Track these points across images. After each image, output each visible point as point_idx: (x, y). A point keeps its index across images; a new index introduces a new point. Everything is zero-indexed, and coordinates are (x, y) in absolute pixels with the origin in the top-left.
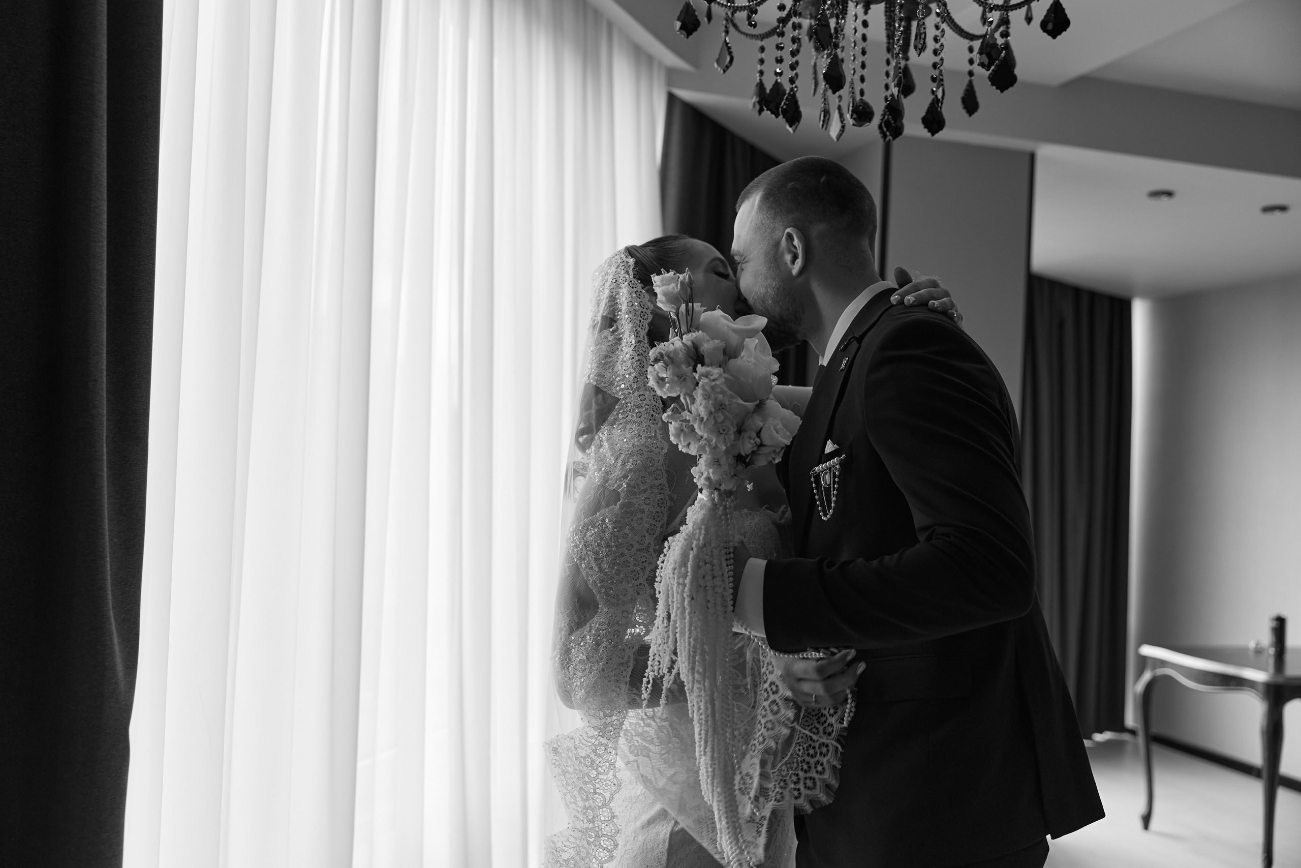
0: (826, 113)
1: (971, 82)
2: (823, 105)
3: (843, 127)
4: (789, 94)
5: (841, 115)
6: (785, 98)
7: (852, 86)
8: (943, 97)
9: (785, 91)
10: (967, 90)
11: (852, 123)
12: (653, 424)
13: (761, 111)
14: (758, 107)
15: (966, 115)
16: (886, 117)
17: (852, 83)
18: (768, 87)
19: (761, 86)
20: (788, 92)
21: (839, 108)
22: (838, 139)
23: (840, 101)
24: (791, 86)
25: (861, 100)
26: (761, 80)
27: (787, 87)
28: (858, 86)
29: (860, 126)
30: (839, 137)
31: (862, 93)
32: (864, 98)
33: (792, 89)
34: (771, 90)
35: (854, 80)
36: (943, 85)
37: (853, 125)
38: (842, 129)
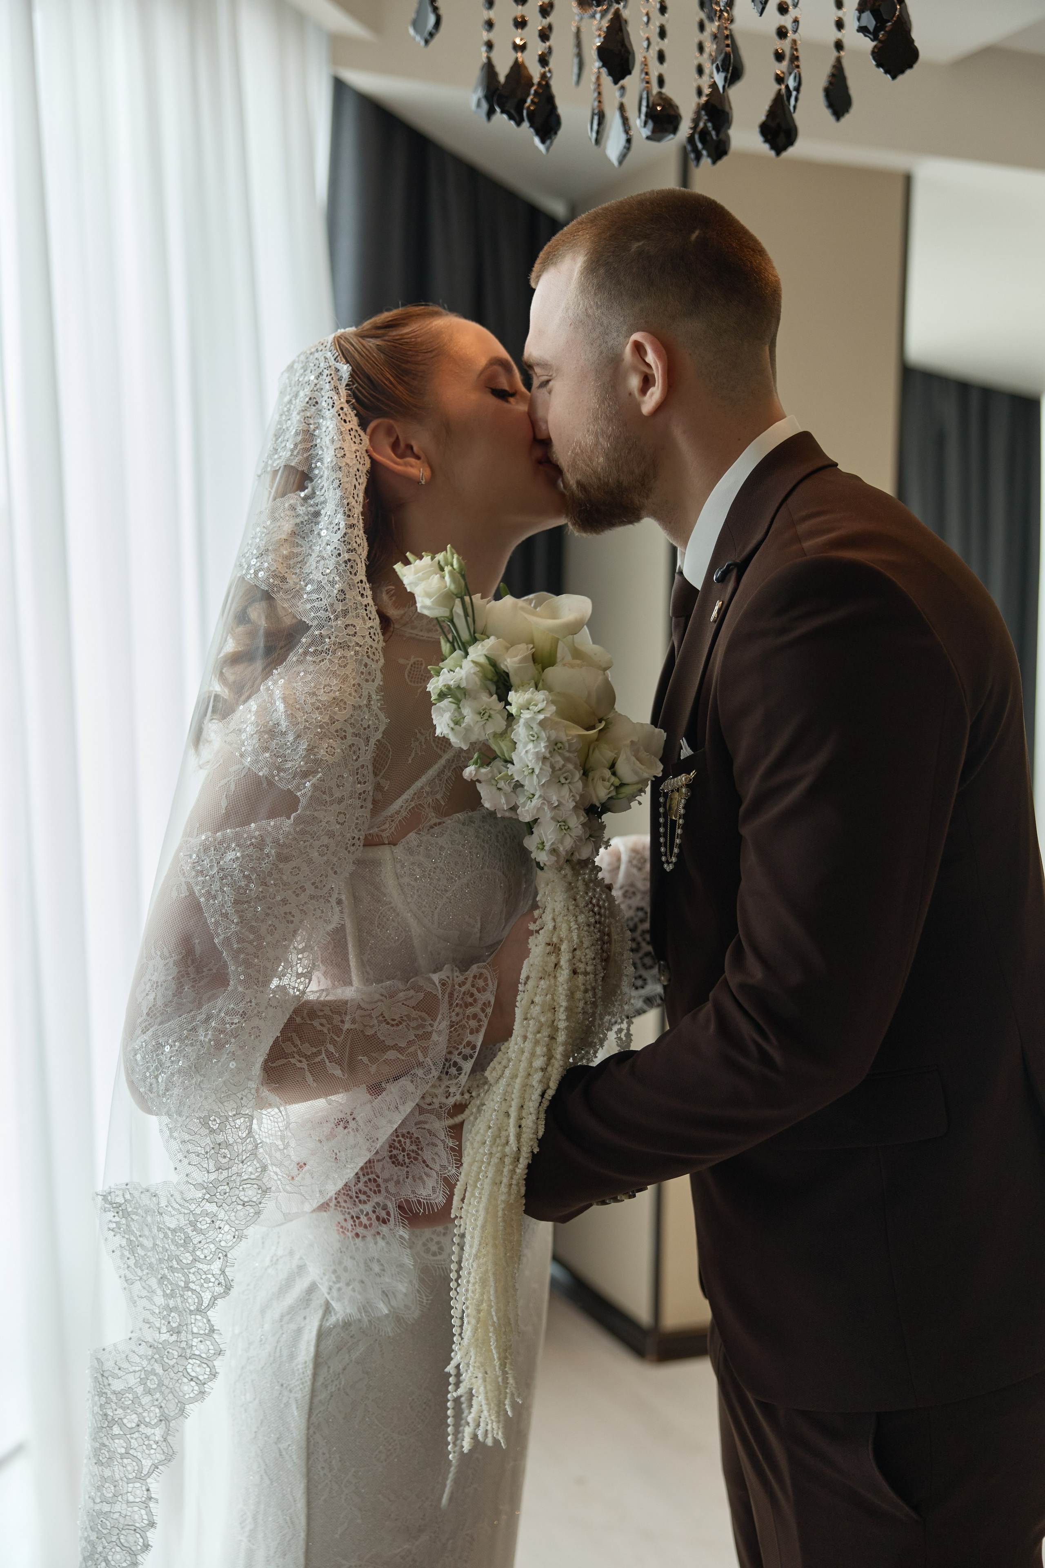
0: (601, 116)
1: (839, 60)
2: (596, 103)
3: (629, 141)
4: (539, 84)
5: (625, 121)
6: (532, 91)
7: (646, 70)
8: (797, 89)
9: (530, 78)
10: (833, 75)
11: (644, 136)
12: (367, 681)
13: (490, 113)
14: (485, 106)
15: (831, 118)
16: (701, 125)
17: (645, 64)
18: (503, 71)
19: (489, 69)
20: (536, 79)
21: (622, 108)
22: (621, 162)
23: (622, 95)
24: (543, 70)
25: (660, 93)
26: (489, 58)
27: (535, 71)
28: (655, 69)
29: (659, 140)
30: (623, 157)
31: (661, 81)
32: (664, 90)
33: (543, 76)
34: (508, 77)
35: (649, 59)
36: (798, 67)
37: (648, 138)
38: (627, 145)
